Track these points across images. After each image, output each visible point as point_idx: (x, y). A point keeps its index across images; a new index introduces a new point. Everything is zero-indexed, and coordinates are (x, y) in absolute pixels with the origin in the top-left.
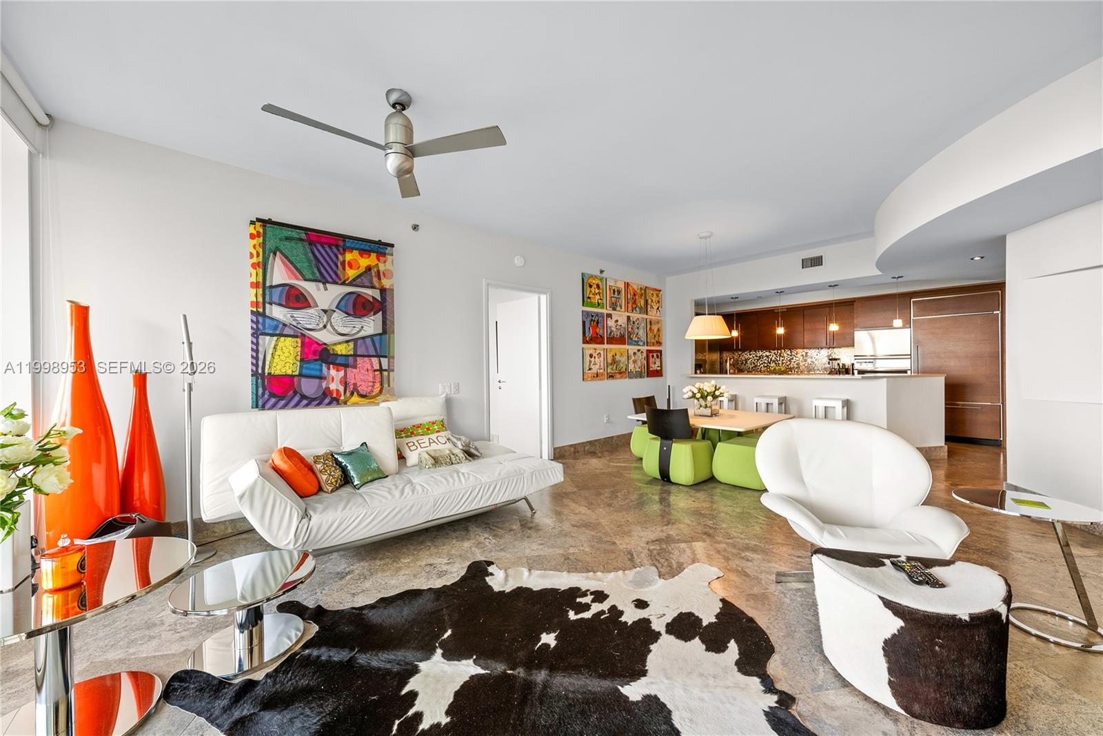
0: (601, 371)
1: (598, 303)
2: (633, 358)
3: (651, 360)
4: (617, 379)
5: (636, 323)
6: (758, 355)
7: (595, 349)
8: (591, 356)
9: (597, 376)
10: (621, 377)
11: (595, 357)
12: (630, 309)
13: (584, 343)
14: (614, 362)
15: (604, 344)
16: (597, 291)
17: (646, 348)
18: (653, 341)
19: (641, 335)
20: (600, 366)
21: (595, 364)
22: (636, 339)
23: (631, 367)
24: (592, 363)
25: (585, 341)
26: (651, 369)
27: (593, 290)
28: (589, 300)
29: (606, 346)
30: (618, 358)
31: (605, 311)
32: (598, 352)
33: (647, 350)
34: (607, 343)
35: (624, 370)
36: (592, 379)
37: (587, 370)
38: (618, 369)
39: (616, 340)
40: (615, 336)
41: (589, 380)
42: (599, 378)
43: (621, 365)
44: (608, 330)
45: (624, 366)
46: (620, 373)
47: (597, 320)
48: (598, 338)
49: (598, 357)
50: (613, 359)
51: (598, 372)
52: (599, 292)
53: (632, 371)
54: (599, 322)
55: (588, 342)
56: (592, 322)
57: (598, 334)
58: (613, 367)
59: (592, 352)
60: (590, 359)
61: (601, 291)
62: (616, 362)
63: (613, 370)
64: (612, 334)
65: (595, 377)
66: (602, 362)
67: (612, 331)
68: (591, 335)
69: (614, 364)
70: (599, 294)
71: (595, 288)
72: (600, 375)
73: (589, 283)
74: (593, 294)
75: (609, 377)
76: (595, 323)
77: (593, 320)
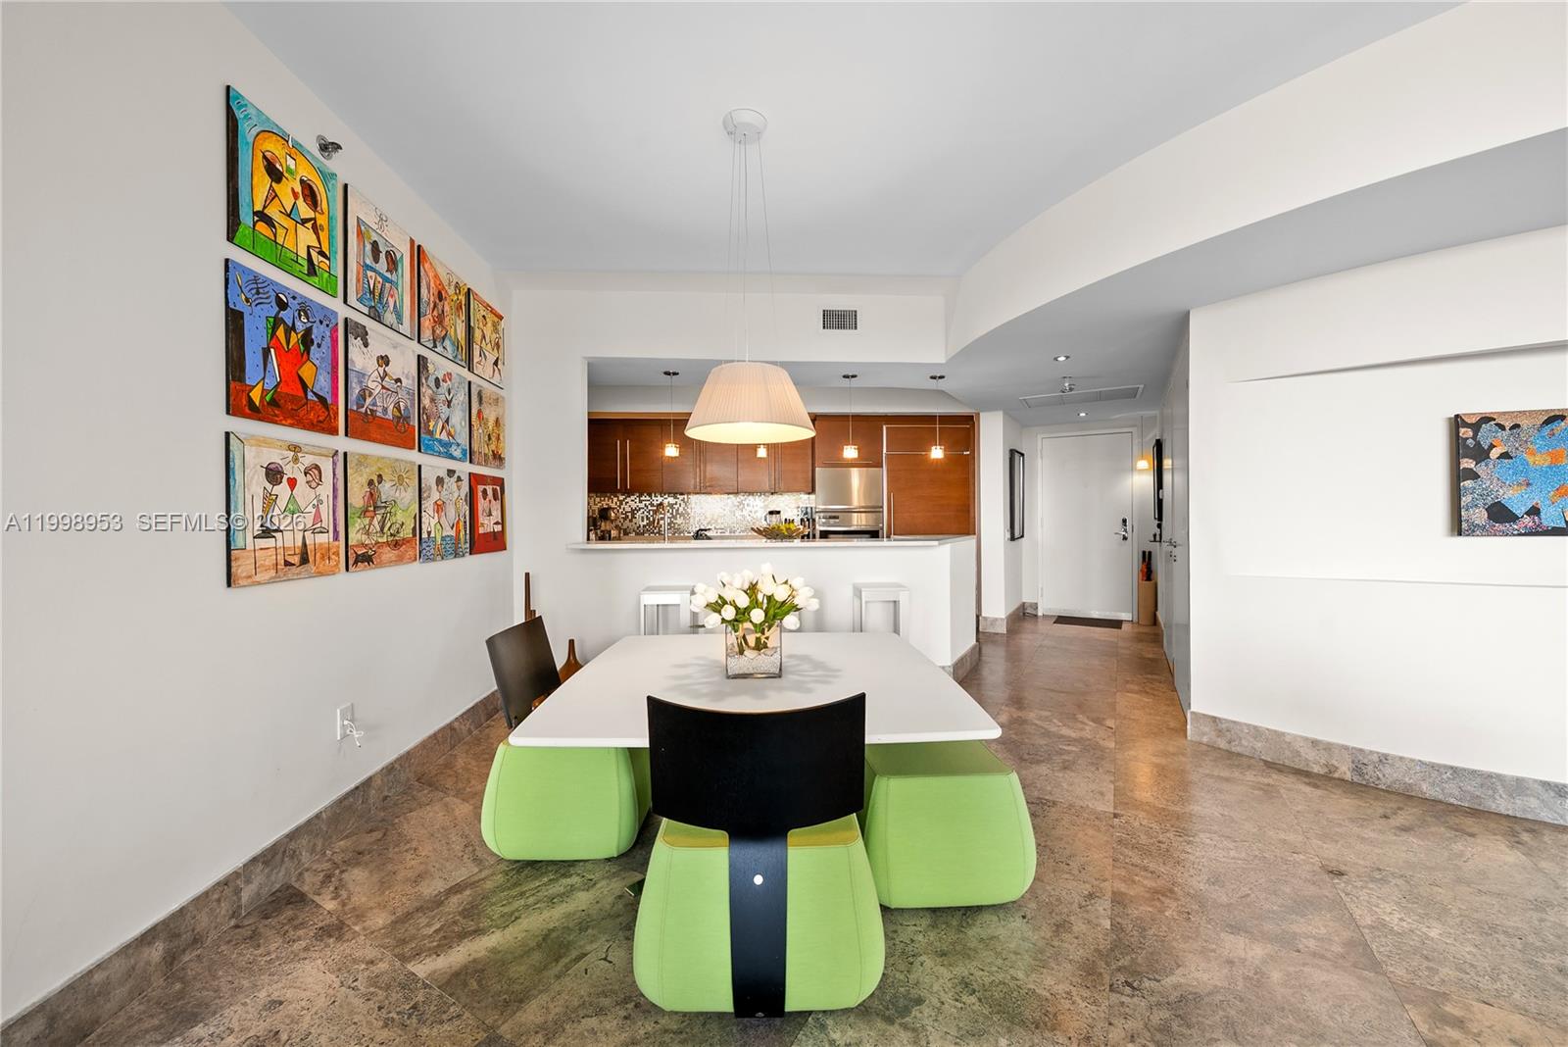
0: (322, 539)
1: (308, 259)
2: (435, 496)
4: (381, 565)
5: (444, 387)
6: (655, 503)
7: (295, 448)
8: (274, 474)
9: (304, 560)
10: (400, 560)
11: (292, 483)
12: (427, 335)
13: (231, 409)
14: (373, 501)
15: (334, 431)
16: (305, 210)
17: (467, 467)
20: (318, 517)
22: (444, 437)
24: (282, 503)
26: (479, 531)
27: (285, 194)
28: (263, 228)
29: (341, 443)
30: (386, 490)
31: (338, 308)
32: (307, 460)
33: (471, 475)
34: (347, 433)
35: (407, 533)
36: (273, 573)
37: (250, 538)
38: (386, 529)
39: (380, 427)
40: (378, 414)
41: (258, 578)
42: (311, 566)
43: (400, 517)
44: (354, 385)
45: (409, 521)
46: (396, 544)
47: (300, 327)
48: (307, 404)
49: (307, 482)
50: (371, 494)
51: (304, 544)
52: (315, 219)
53: (432, 535)
54: (312, 341)
55: (254, 412)
56: (275, 328)
57: (303, 388)
58: (370, 524)
59: (275, 456)
60: (269, 487)
61: (322, 220)
62: (379, 504)
63: (368, 533)
64: (369, 400)
65: (287, 564)
66: (325, 503)
67: (367, 393)
68: (270, 383)
69: (372, 514)
70: (315, 230)
71: (295, 194)
72: (318, 556)
73: (268, 156)
74: (288, 215)
75: (358, 559)
76: (294, 337)
77: (282, 320)
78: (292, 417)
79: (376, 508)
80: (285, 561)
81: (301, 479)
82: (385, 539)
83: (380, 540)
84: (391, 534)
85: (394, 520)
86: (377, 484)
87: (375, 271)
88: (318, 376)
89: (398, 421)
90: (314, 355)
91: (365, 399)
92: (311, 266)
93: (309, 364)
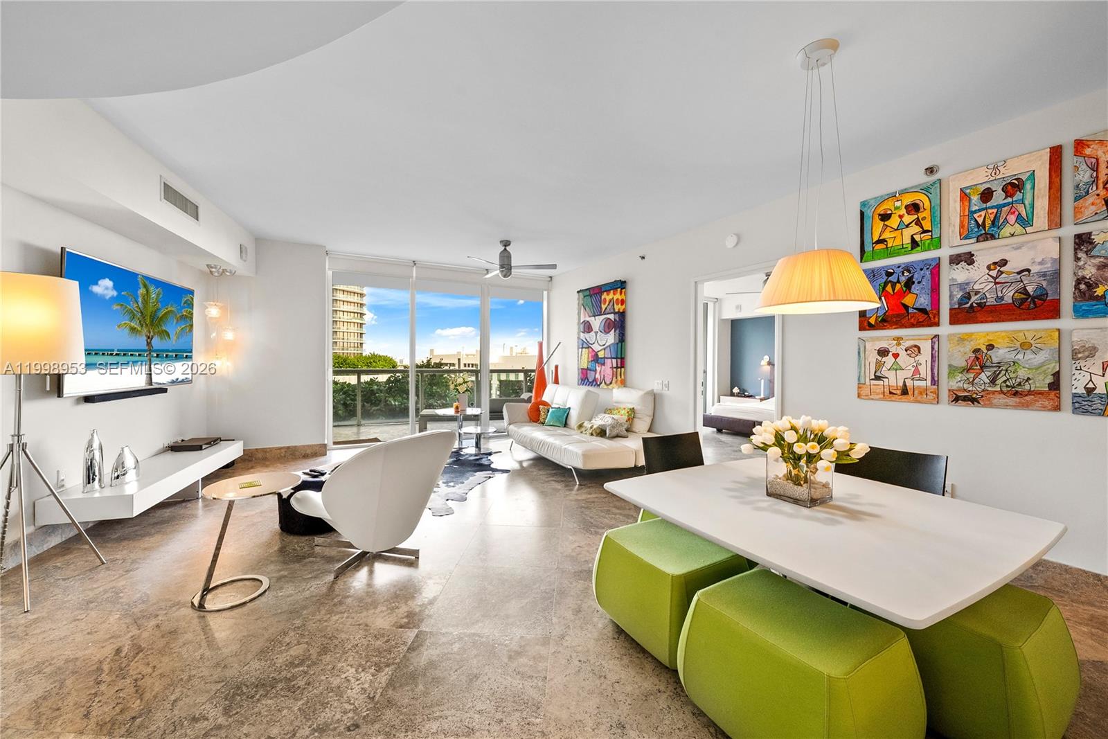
1: (913, 241)
7: (899, 339)
8: (883, 353)
9: (905, 391)
10: (1023, 406)
11: (896, 356)
12: (1089, 211)
13: (861, 329)
14: (979, 362)
15: (937, 324)
16: (908, 219)
20: (917, 371)
21: (896, 368)
23: (1086, 378)
24: (888, 365)
25: (865, 326)
27: (894, 222)
28: (879, 247)
29: (944, 329)
30: (1000, 354)
31: (945, 252)
34: (955, 319)
35: (1037, 386)
36: (882, 396)
37: (867, 380)
38: (999, 382)
39: (993, 312)
40: (987, 304)
41: (872, 397)
42: (910, 397)
43: (1022, 373)
44: (955, 293)
45: (1041, 377)
46: (1016, 394)
47: (903, 279)
48: (908, 315)
49: (908, 355)
50: (977, 358)
51: (905, 385)
52: (918, 218)
53: (1097, 392)
54: (913, 283)
55: (871, 327)
56: (884, 288)
57: (905, 308)
58: (975, 378)
59: (883, 345)
60: (880, 358)
61: (922, 215)
62: (988, 364)
63: (972, 383)
64: (974, 298)
65: (891, 393)
66: (924, 364)
67: (973, 294)
68: (881, 313)
69: (978, 371)
70: (918, 222)
71: (901, 217)
72: (916, 392)
73: (882, 213)
74: (896, 230)
75: (957, 399)
76: (898, 286)
77: (890, 281)
78: (897, 324)
80: (890, 392)
81: (903, 354)
82: (998, 388)
83: (989, 389)
84: (1007, 386)
85: (1012, 375)
86: (985, 351)
87: (986, 209)
88: (918, 298)
89: (1023, 301)
90: (915, 289)
91: (969, 298)
92: (914, 244)
93: (910, 295)
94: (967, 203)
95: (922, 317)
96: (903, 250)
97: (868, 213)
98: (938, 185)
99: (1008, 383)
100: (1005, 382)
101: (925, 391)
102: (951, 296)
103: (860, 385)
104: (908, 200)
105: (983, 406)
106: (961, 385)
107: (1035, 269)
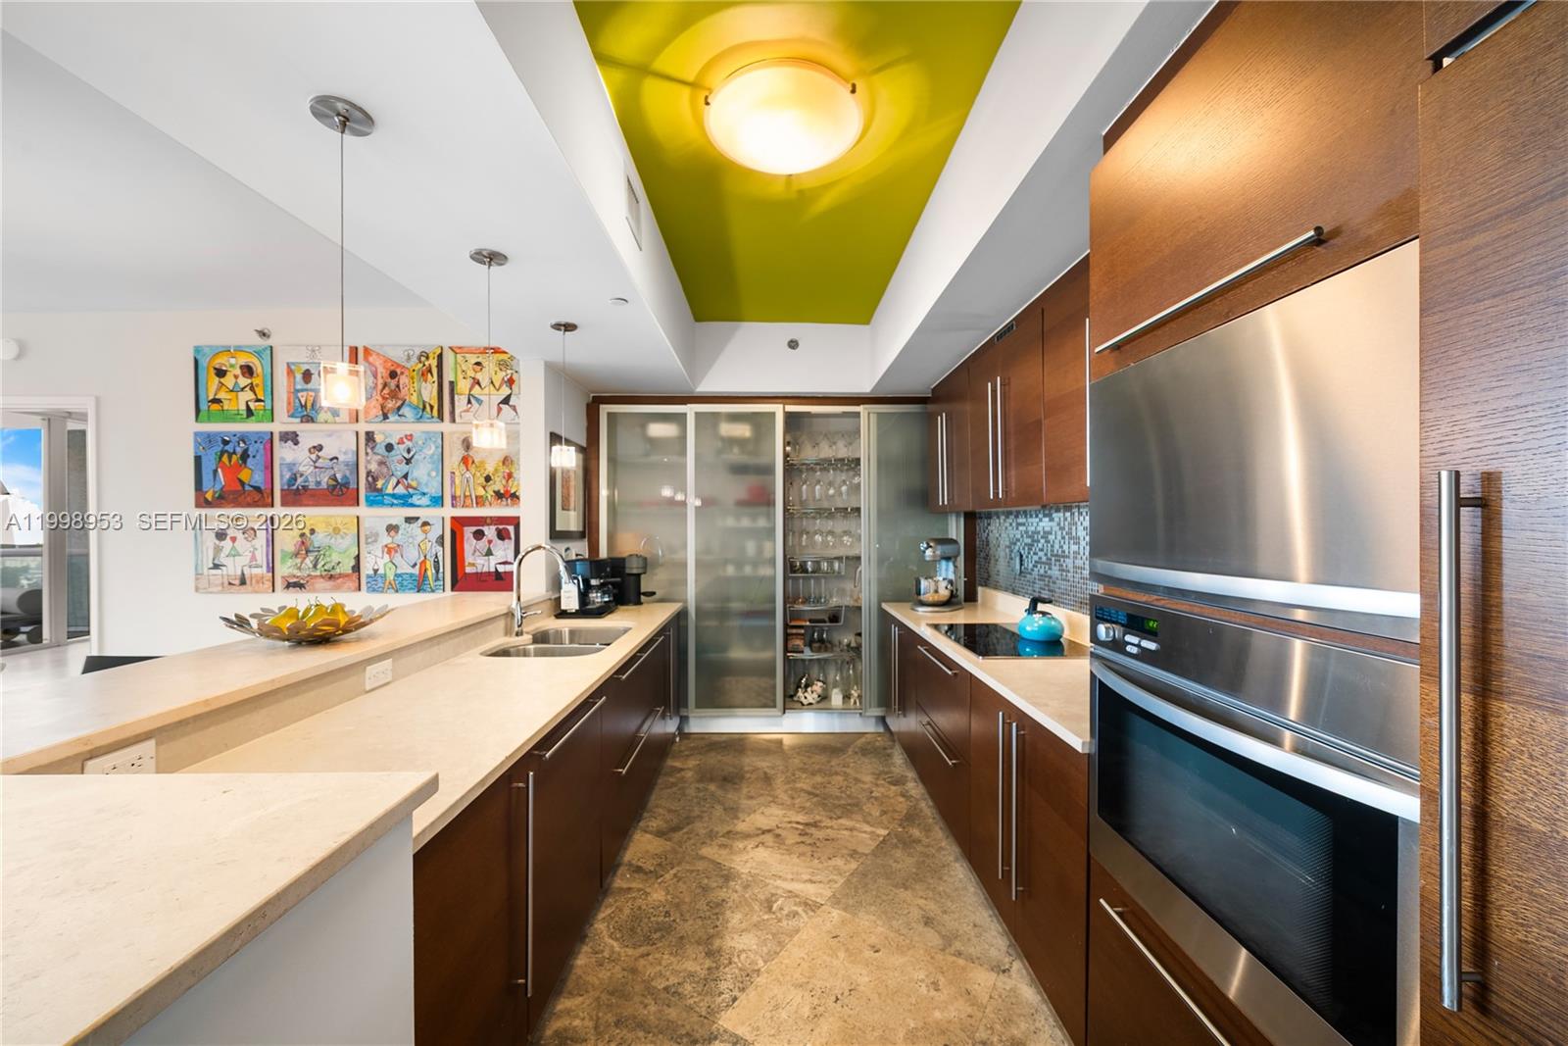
0: (255, 571)
1: (248, 408)
2: (385, 539)
3: (470, 544)
4: (315, 591)
5: (400, 450)
8: (221, 535)
9: (243, 582)
10: (337, 589)
11: (234, 539)
12: (375, 413)
14: (304, 547)
15: (271, 505)
16: (243, 381)
17: (449, 512)
18: (481, 492)
19: (424, 479)
20: (254, 558)
21: (234, 554)
22: (400, 490)
23: (374, 560)
24: (226, 551)
25: (202, 502)
26: (468, 570)
27: (229, 381)
28: (215, 407)
29: (276, 511)
31: (277, 428)
33: (454, 519)
34: (284, 504)
35: (348, 568)
36: (220, 588)
37: (205, 570)
38: (319, 566)
39: (313, 496)
41: (210, 590)
42: (248, 587)
43: (335, 557)
44: (284, 473)
45: (347, 561)
46: (331, 577)
47: (239, 450)
48: (244, 493)
49: (245, 538)
50: (303, 543)
51: (243, 574)
52: (252, 384)
53: (381, 571)
54: (248, 456)
55: (208, 504)
56: (220, 458)
57: (241, 484)
58: (302, 563)
60: (217, 542)
61: (256, 381)
62: (311, 549)
63: (299, 568)
64: (300, 480)
65: (230, 584)
66: (260, 550)
67: (298, 475)
68: (218, 487)
69: (303, 556)
70: (252, 389)
71: (236, 377)
72: (254, 581)
73: (217, 367)
74: (231, 391)
75: (289, 586)
76: (234, 458)
77: (227, 451)
78: (233, 502)
79: (307, 551)
81: (239, 535)
82: (318, 573)
83: (313, 574)
84: (325, 570)
85: (329, 560)
86: (309, 535)
87: (307, 390)
88: (253, 475)
89: (335, 487)
90: (250, 461)
91: (296, 480)
92: (250, 412)
93: (246, 470)
94: (292, 380)
95: (257, 497)
96: (239, 417)
97: (203, 363)
98: (269, 352)
99: (326, 568)
100: (323, 566)
101: (260, 580)
102: (282, 476)
103: (198, 575)
104: (243, 360)
105: (308, 592)
106: (290, 570)
107: (342, 458)
